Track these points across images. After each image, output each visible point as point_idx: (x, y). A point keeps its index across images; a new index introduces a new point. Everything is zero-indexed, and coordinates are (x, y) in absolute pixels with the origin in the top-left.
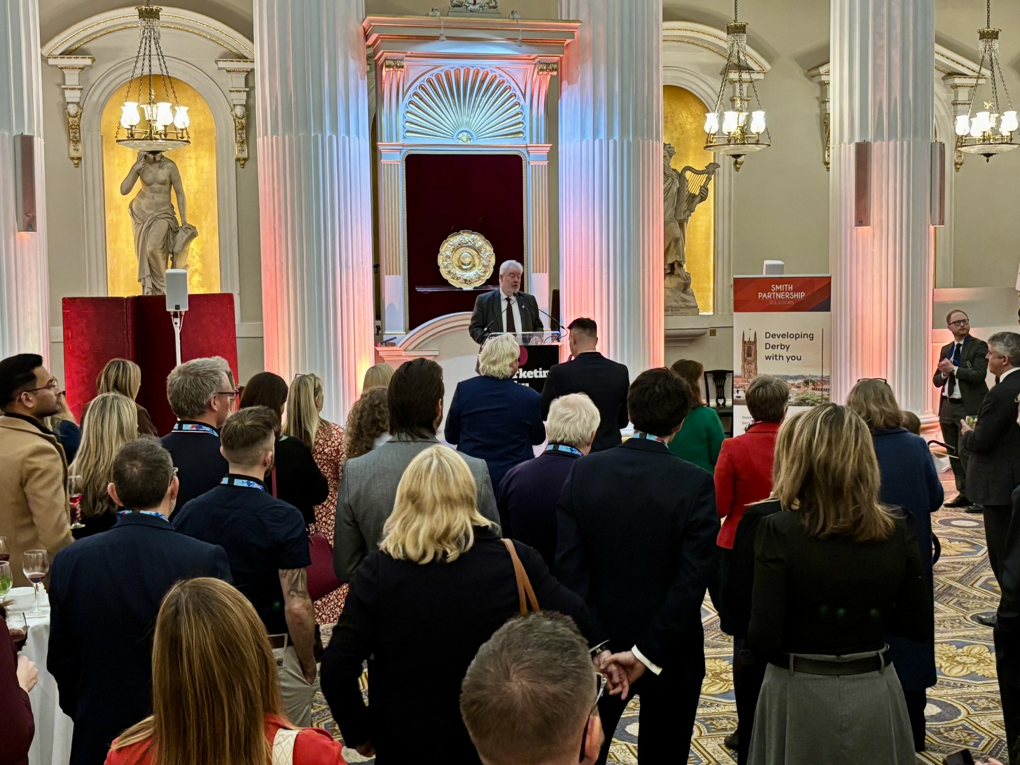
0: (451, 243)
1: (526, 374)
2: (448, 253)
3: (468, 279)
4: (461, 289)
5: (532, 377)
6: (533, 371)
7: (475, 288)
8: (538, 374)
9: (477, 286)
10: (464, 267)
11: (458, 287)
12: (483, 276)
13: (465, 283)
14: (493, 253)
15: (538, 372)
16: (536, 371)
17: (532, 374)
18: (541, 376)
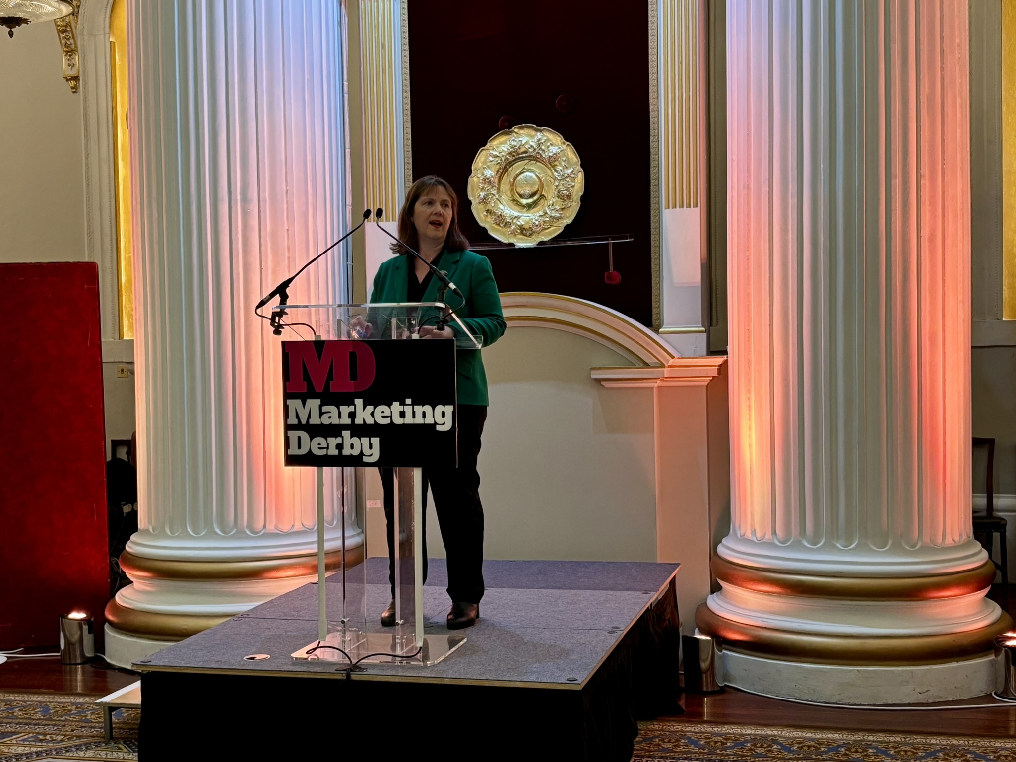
0: (495, 153)
1: (372, 414)
2: (489, 173)
3: (527, 226)
4: (512, 245)
5: (387, 421)
6: (389, 405)
7: (541, 243)
8: (403, 414)
9: (546, 239)
10: (524, 202)
11: (504, 240)
12: (558, 219)
13: (522, 233)
14: (579, 168)
15: (401, 408)
16: (396, 407)
17: (387, 413)
18: (409, 420)
